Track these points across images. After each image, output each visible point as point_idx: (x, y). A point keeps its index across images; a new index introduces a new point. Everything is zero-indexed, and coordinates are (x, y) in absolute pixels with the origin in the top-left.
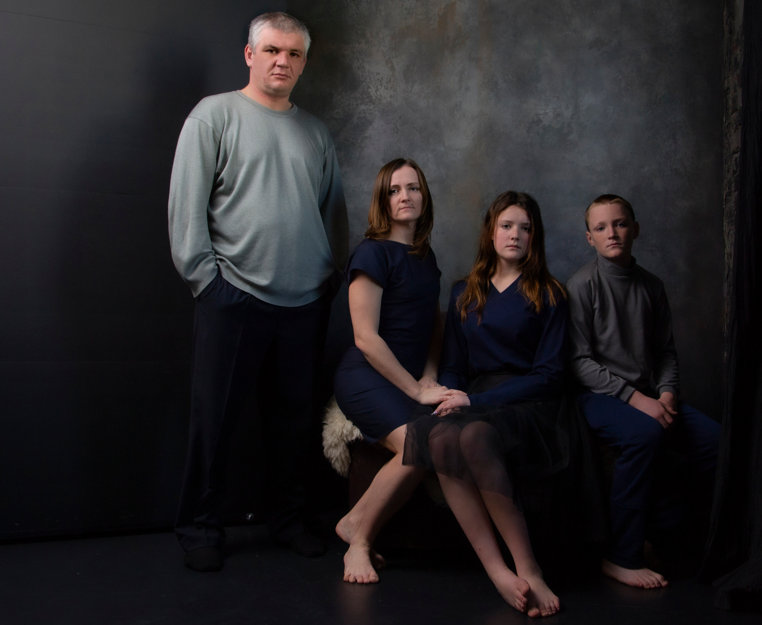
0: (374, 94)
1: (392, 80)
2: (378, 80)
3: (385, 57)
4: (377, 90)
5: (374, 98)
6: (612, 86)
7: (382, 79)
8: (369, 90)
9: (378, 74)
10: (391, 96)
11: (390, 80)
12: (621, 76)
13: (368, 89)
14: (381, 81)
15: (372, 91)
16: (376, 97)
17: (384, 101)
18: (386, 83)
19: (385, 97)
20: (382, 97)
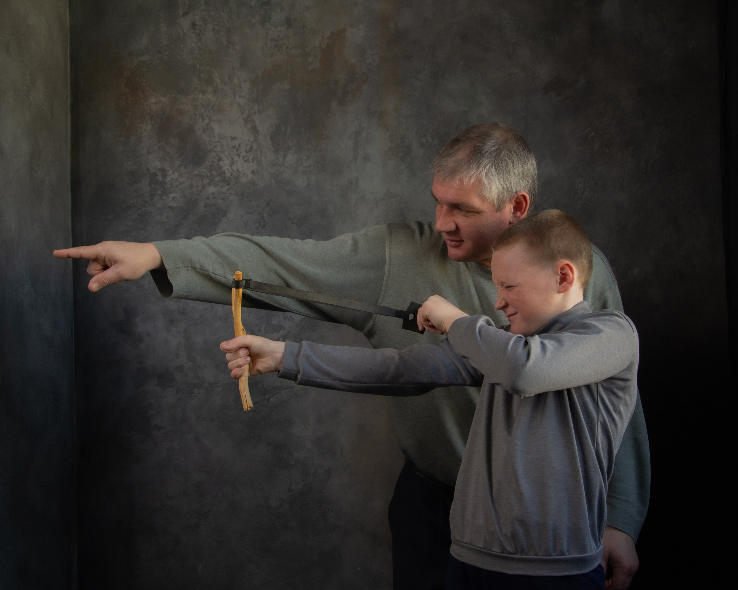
0: (228, 169)
1: (255, 147)
2: (234, 147)
3: (242, 113)
4: (232, 164)
5: (228, 175)
6: (580, 148)
7: (239, 146)
8: (221, 163)
9: (233, 138)
10: (253, 172)
11: (251, 148)
12: (593, 134)
13: (218, 162)
14: (237, 150)
15: (225, 164)
16: (232, 174)
17: (244, 180)
18: (246, 152)
19: (244, 173)
20: (240, 173)
